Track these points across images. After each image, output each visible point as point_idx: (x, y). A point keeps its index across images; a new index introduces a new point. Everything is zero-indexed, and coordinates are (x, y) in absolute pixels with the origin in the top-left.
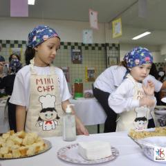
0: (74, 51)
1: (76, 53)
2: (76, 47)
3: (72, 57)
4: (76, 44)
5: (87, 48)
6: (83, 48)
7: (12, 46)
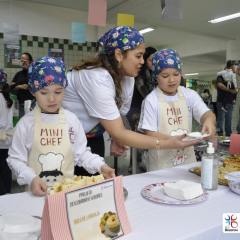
0: (53, 50)
4: (56, 40)
5: (71, 47)
6: (66, 47)
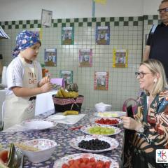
1: (102, 31)
2: (103, 23)
3: (97, 36)
7: (32, 26)
